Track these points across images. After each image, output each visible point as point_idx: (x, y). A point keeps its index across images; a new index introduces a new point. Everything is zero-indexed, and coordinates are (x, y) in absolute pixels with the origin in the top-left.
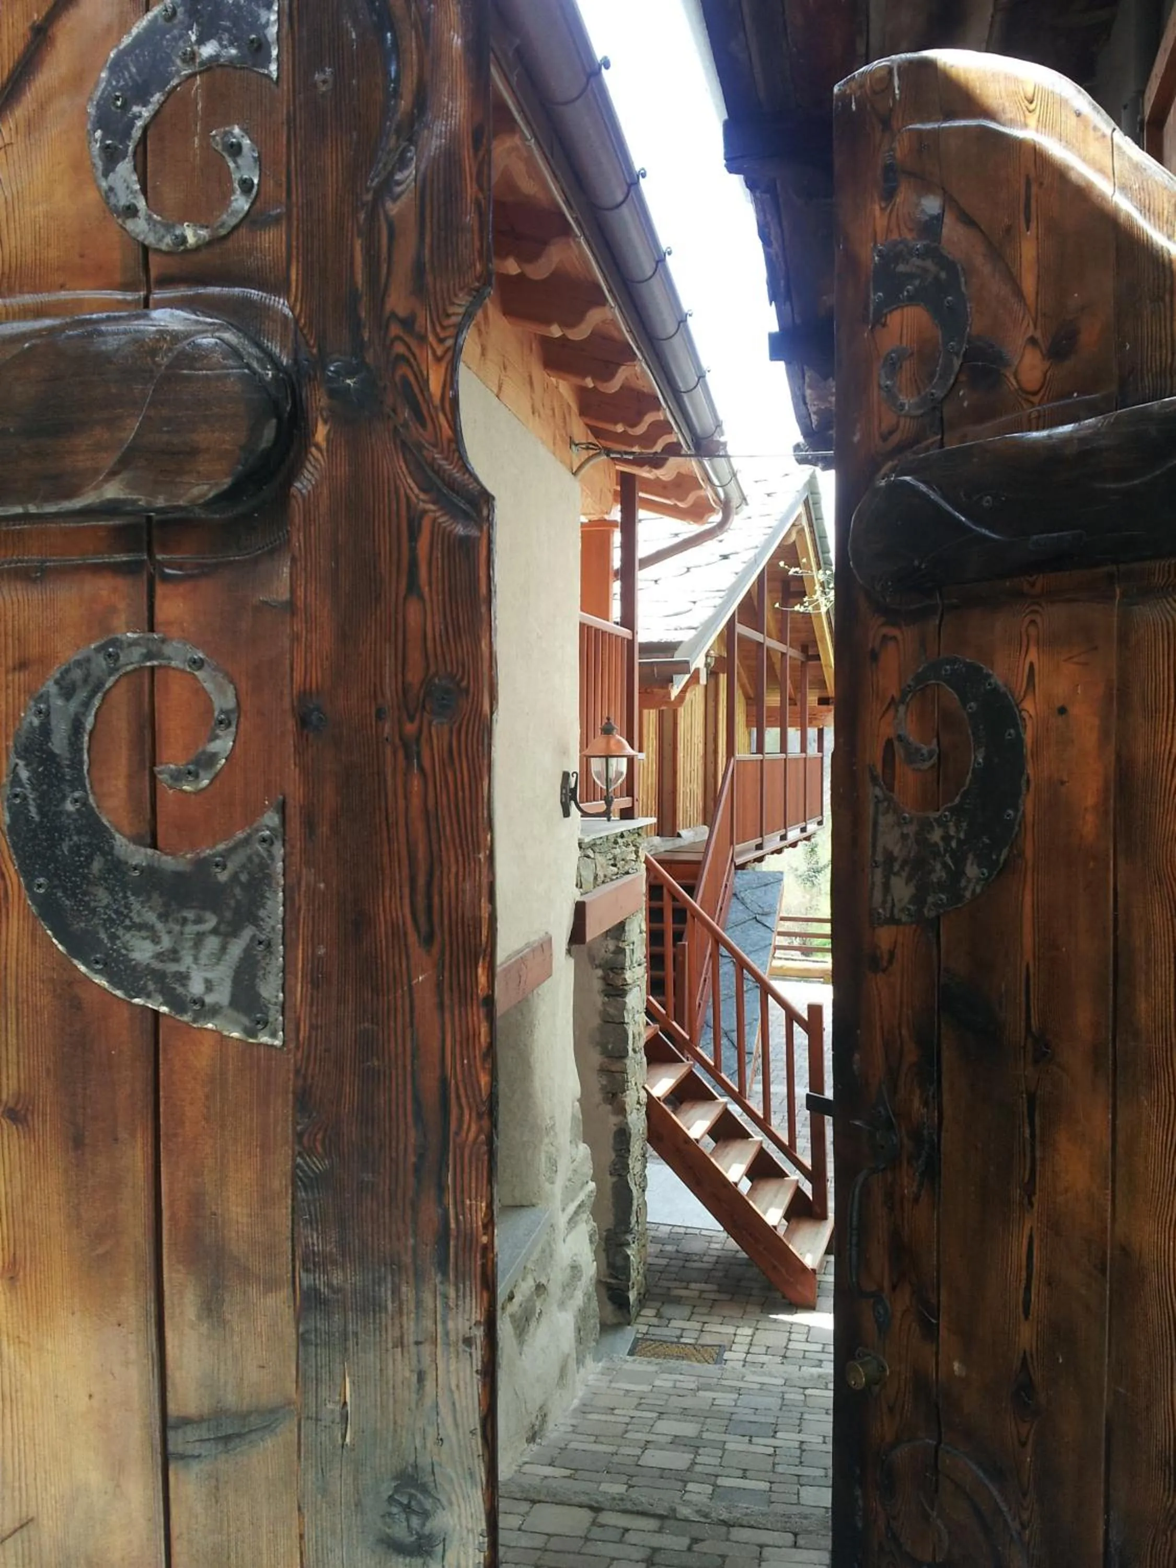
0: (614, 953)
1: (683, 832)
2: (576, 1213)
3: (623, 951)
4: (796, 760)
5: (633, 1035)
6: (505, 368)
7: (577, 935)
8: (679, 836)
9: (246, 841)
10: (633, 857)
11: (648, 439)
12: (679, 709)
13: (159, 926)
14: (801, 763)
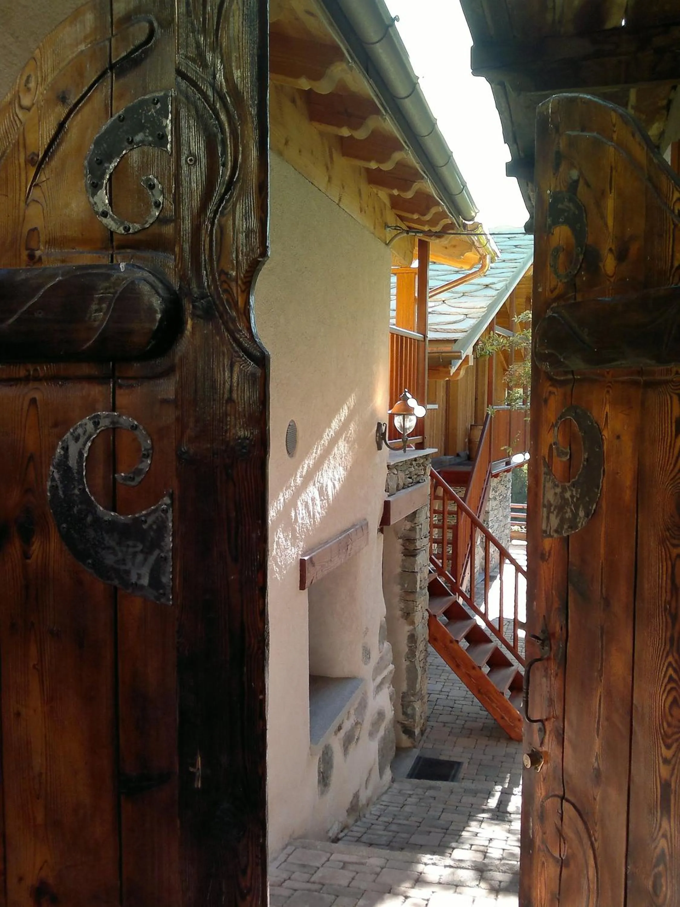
0: (410, 530)
2: (382, 683)
3: (415, 529)
5: (421, 579)
6: (343, 188)
7: (385, 520)
9: (154, 511)
10: (423, 472)
11: (433, 222)
13: (117, 548)
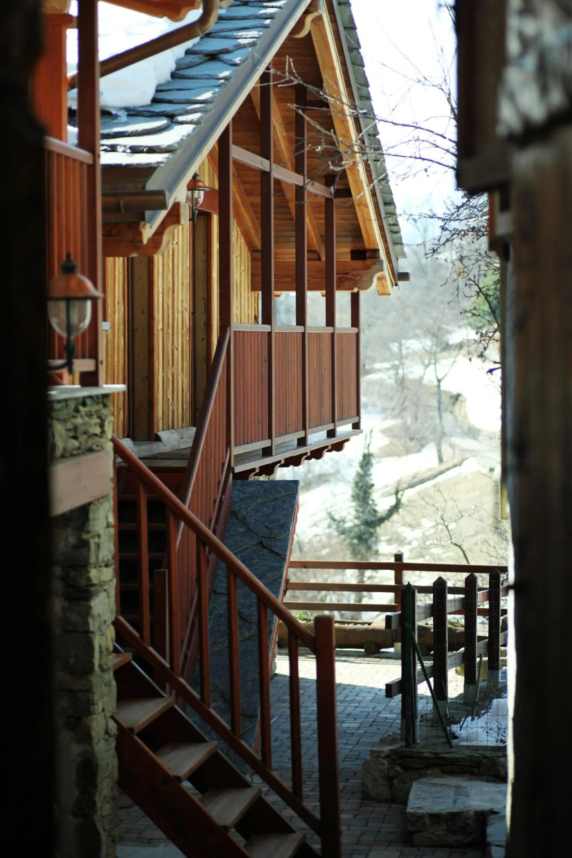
0: (76, 544)
1: (164, 435)
3: (86, 544)
4: (319, 336)
5: (100, 647)
8: (158, 439)
10: (98, 430)
12: (156, 257)
14: (327, 341)
